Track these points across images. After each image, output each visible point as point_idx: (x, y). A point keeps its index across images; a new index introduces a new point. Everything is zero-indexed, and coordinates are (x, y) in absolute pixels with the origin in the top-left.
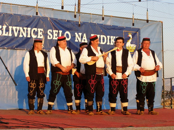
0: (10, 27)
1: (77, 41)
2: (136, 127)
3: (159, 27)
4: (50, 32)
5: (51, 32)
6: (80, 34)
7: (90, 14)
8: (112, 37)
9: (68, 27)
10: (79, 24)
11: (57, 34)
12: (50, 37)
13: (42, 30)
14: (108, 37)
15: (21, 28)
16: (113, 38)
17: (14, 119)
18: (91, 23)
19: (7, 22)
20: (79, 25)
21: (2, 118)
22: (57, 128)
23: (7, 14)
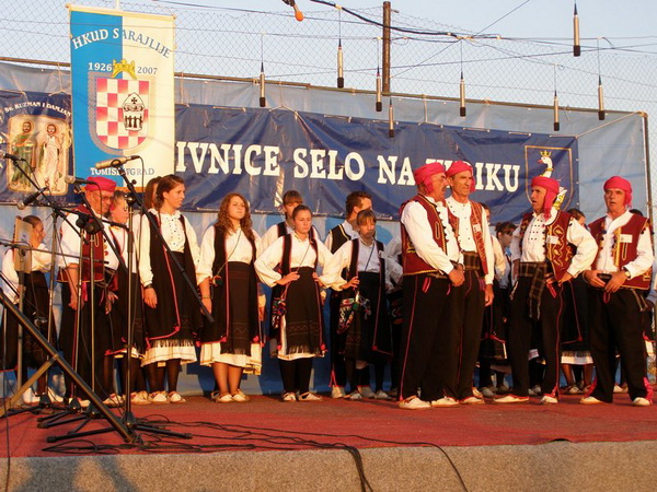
0: (181, 146)
1: (385, 181)
2: (577, 442)
3: (635, 129)
4: (300, 155)
5: (305, 155)
6: (393, 159)
7: (422, 96)
8: (489, 166)
9: (356, 140)
10: (391, 131)
11: (321, 161)
12: (301, 170)
13: (276, 150)
14: (479, 166)
15: (213, 147)
16: (493, 170)
18: (424, 124)
20: (391, 134)
21: (169, 422)
22: (339, 448)
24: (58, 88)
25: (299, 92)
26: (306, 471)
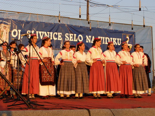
0: (37, 32)
1: (88, 42)
2: (144, 108)
3: (149, 31)
5: (68, 35)
6: (90, 37)
7: (97, 21)
8: (114, 39)
9: (81, 32)
10: (90, 29)
11: (72, 37)
12: (67, 39)
13: (61, 34)
14: (111, 39)
15: (45, 33)
17: (46, 102)
18: (98, 28)
19: (34, 28)
22: (84, 109)
23: (34, 22)
24: (7, 17)
25: (67, 19)
26: (76, 115)
